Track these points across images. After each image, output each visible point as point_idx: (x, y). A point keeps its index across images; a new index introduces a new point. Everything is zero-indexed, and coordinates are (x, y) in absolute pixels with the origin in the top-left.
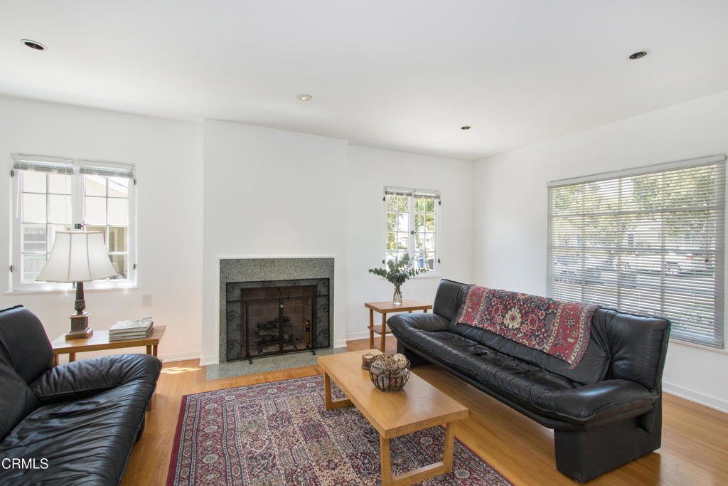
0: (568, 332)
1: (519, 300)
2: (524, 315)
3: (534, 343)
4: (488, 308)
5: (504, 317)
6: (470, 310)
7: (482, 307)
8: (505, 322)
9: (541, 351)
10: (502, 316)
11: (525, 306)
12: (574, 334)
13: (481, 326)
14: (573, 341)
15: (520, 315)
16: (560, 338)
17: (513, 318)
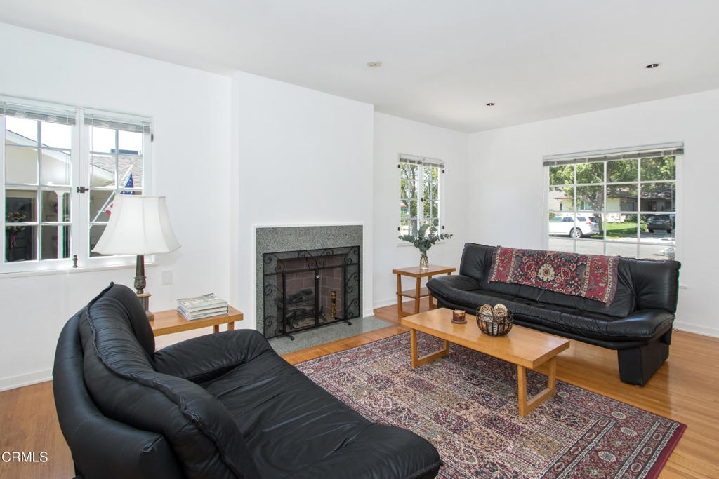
0: (598, 279)
1: (549, 256)
2: (557, 269)
3: (570, 290)
4: (520, 266)
5: (537, 272)
6: (501, 269)
7: (513, 265)
8: (539, 276)
9: (578, 296)
10: (536, 271)
11: (556, 261)
12: (604, 279)
13: (516, 282)
14: (603, 285)
15: (552, 269)
16: (593, 283)
17: (546, 272)
